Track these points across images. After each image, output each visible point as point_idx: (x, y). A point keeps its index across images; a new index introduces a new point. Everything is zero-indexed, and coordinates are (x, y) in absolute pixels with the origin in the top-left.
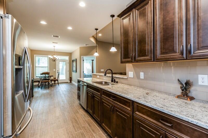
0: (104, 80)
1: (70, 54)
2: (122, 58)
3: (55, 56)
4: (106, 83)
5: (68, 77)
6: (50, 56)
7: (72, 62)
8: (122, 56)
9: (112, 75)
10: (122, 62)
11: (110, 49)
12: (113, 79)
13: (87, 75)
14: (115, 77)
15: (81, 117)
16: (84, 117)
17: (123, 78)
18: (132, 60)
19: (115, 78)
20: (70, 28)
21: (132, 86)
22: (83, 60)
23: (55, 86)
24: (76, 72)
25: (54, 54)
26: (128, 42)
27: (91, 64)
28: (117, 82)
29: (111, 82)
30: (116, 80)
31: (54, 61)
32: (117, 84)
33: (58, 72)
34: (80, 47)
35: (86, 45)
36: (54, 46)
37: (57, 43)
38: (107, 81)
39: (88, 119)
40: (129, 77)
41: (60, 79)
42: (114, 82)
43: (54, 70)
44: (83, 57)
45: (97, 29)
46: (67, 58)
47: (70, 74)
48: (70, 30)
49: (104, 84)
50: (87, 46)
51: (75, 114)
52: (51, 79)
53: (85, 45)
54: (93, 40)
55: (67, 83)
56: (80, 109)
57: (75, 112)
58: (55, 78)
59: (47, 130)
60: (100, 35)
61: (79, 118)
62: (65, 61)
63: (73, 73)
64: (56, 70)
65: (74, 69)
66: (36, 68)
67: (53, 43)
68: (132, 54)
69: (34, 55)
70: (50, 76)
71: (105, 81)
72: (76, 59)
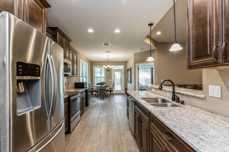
0: (160, 97)
1: (125, 63)
2: (191, 59)
3: (109, 66)
4: (164, 101)
5: (123, 88)
6: (104, 66)
7: (127, 71)
8: (191, 54)
9: (174, 89)
10: (190, 67)
11: (170, 48)
12: (176, 97)
13: (144, 87)
14: (179, 93)
15: (126, 142)
16: (130, 144)
17: (194, 97)
18: (217, 59)
19: (178, 96)
20: (117, 31)
21: (218, 117)
22: (138, 69)
23: (110, 96)
24: (131, 83)
25: (108, 64)
26: (206, 23)
27: (151, 73)
28: (183, 103)
29: (171, 100)
30: (180, 98)
31: (108, 71)
32: (182, 105)
33: (113, 82)
34: (134, 54)
35: (141, 50)
36: (108, 56)
37: (110, 52)
38: (166, 98)
39: (135, 150)
40: (210, 95)
41: (116, 90)
42: (177, 102)
43: (110, 80)
44: (137, 65)
45: (151, 25)
46: (122, 67)
47: (126, 85)
48: (119, 32)
49: (160, 102)
50: (143, 51)
51: (120, 136)
52: (106, 89)
53: (139, 51)
54: (148, 41)
55: (122, 95)
56: (128, 130)
57: (121, 134)
58: (111, 89)
59: (85, 150)
60: (159, 33)
61: (123, 144)
62: (121, 70)
63: (128, 83)
64: (111, 80)
65: (129, 79)
66: (95, 78)
67: (106, 52)
68: (217, 46)
69: (94, 66)
70: (106, 87)
71: (163, 97)
72: (131, 68)
